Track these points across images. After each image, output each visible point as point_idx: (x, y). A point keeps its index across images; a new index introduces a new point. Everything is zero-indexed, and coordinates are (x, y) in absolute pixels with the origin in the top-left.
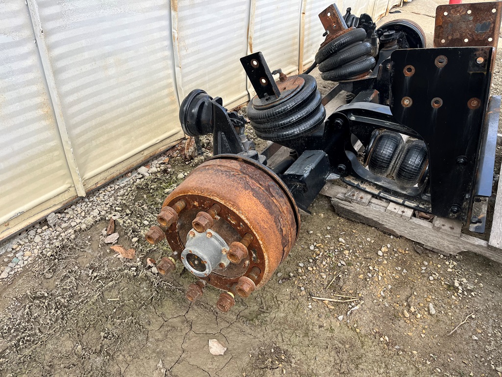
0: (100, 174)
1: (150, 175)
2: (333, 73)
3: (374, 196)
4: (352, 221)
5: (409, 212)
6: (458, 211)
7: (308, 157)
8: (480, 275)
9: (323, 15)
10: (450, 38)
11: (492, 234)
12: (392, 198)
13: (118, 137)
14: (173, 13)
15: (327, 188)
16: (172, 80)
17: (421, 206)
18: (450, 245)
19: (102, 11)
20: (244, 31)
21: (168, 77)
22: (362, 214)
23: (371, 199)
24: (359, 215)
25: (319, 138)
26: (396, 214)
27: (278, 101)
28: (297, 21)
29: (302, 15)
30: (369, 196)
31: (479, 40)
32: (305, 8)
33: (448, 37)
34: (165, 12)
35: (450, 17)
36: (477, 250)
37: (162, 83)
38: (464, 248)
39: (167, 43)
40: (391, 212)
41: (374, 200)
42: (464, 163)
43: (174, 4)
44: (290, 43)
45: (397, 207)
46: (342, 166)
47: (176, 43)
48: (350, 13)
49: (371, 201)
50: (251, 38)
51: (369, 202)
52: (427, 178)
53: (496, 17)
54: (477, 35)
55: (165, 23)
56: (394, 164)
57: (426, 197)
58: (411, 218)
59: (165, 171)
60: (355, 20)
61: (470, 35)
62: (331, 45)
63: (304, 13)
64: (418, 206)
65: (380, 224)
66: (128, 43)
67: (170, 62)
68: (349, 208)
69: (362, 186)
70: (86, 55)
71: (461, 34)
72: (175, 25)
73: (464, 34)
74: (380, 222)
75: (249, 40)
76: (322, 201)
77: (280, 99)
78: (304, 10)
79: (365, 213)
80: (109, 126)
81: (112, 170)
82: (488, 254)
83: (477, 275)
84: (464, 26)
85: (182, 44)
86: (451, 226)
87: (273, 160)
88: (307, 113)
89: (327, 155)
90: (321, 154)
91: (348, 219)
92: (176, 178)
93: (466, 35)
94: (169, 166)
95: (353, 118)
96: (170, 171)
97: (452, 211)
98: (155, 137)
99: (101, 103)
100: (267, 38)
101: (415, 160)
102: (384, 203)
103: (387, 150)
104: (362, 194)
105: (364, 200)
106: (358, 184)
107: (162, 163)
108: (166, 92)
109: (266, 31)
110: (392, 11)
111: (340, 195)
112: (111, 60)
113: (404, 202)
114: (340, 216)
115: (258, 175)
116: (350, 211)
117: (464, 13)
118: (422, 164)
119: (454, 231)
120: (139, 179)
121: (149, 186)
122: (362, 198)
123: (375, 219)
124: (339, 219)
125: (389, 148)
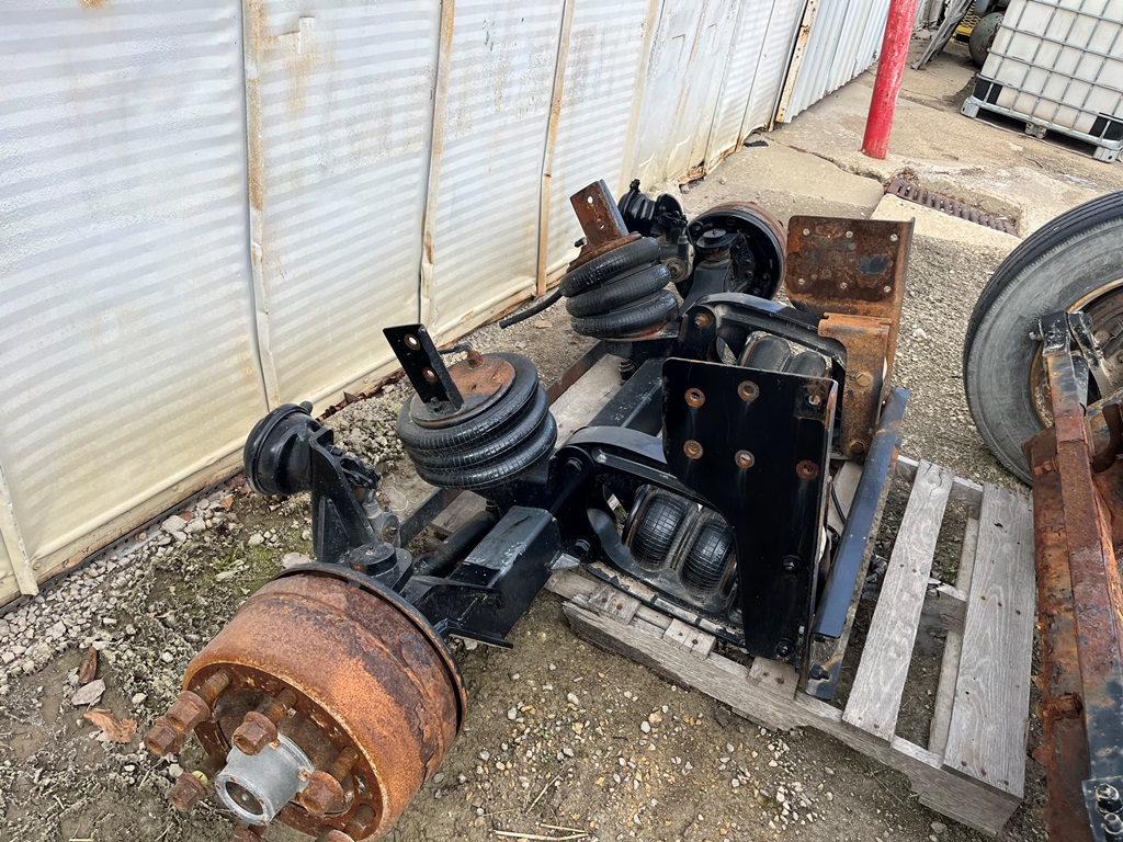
0: (74, 542)
1: (190, 536)
2: (592, 323)
3: (643, 603)
4: (601, 649)
5: (706, 643)
6: (788, 653)
7: (517, 524)
8: (832, 772)
9: (578, 200)
10: (814, 277)
11: (853, 696)
12: (678, 611)
13: (119, 462)
14: (253, 212)
15: (556, 580)
16: (248, 337)
17: (730, 630)
18: (777, 713)
19: (92, 226)
20: (415, 222)
21: (240, 331)
22: (619, 637)
23: (638, 609)
24: (615, 640)
25: (539, 486)
26: (681, 646)
27: (456, 416)
28: (536, 189)
29: (544, 178)
30: (635, 604)
31: (866, 288)
32: (550, 166)
33: (810, 275)
34: (237, 210)
35: (813, 239)
36: (822, 726)
37: (225, 344)
38: (802, 720)
39: (238, 266)
40: (673, 642)
41: (646, 613)
42: (795, 570)
43: (255, 195)
44: (519, 233)
45: (686, 630)
46: (583, 544)
47: (259, 268)
48: (638, 191)
49: (639, 613)
50: (429, 235)
51: (635, 616)
52: (735, 585)
53: (897, 249)
54: (864, 279)
55: (237, 230)
56: (676, 553)
57: (736, 616)
58: (709, 655)
59: (222, 530)
60: (646, 204)
61: (851, 276)
62: (587, 269)
63: (548, 176)
64: (724, 631)
65: (653, 660)
66: (151, 279)
67: (245, 302)
68: (595, 624)
69: (623, 582)
70: (53, 314)
71: (834, 274)
72: (257, 233)
73: (840, 274)
74: (654, 657)
75: (425, 239)
76: (547, 601)
77: (462, 414)
78: (549, 170)
79: (625, 638)
80: (98, 444)
81: (102, 532)
82: (843, 736)
83: (825, 772)
84: (839, 258)
85: (274, 265)
86: (780, 676)
87: (453, 512)
88: (518, 439)
89: (554, 519)
90: (544, 517)
91: (594, 645)
92: (245, 545)
93: (843, 276)
94: (233, 516)
95: (602, 458)
96: (234, 529)
97: (779, 651)
98: (205, 453)
99: (84, 401)
100: (465, 229)
101: (714, 549)
102: (662, 620)
103: (663, 524)
104: (622, 599)
105: (623, 613)
106: (616, 577)
107: (217, 509)
108: (235, 360)
109: (465, 216)
110: (749, 142)
111: (579, 598)
112: (111, 315)
113: (699, 620)
114: (580, 638)
115: (381, 621)
116: (597, 631)
117: (840, 235)
118: (726, 557)
119: (784, 687)
120: (164, 546)
121: (183, 567)
122: (620, 607)
123: (643, 651)
124: (578, 644)
125: (668, 521)
